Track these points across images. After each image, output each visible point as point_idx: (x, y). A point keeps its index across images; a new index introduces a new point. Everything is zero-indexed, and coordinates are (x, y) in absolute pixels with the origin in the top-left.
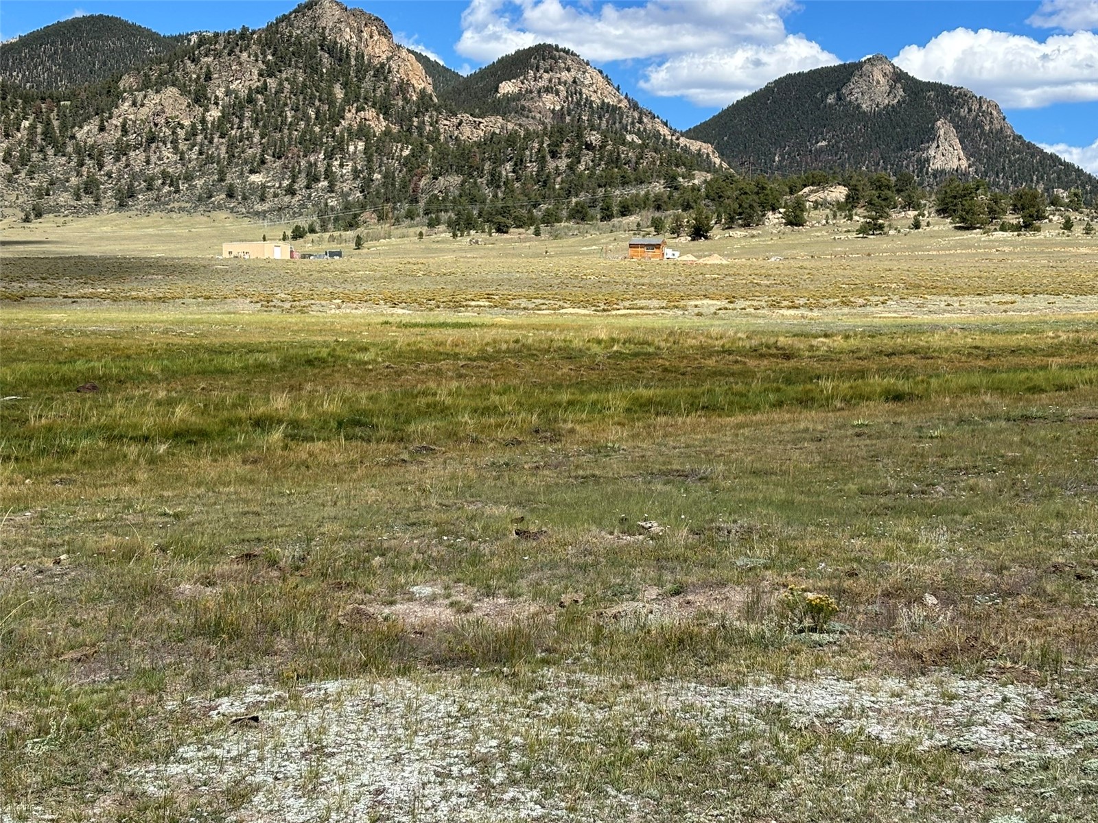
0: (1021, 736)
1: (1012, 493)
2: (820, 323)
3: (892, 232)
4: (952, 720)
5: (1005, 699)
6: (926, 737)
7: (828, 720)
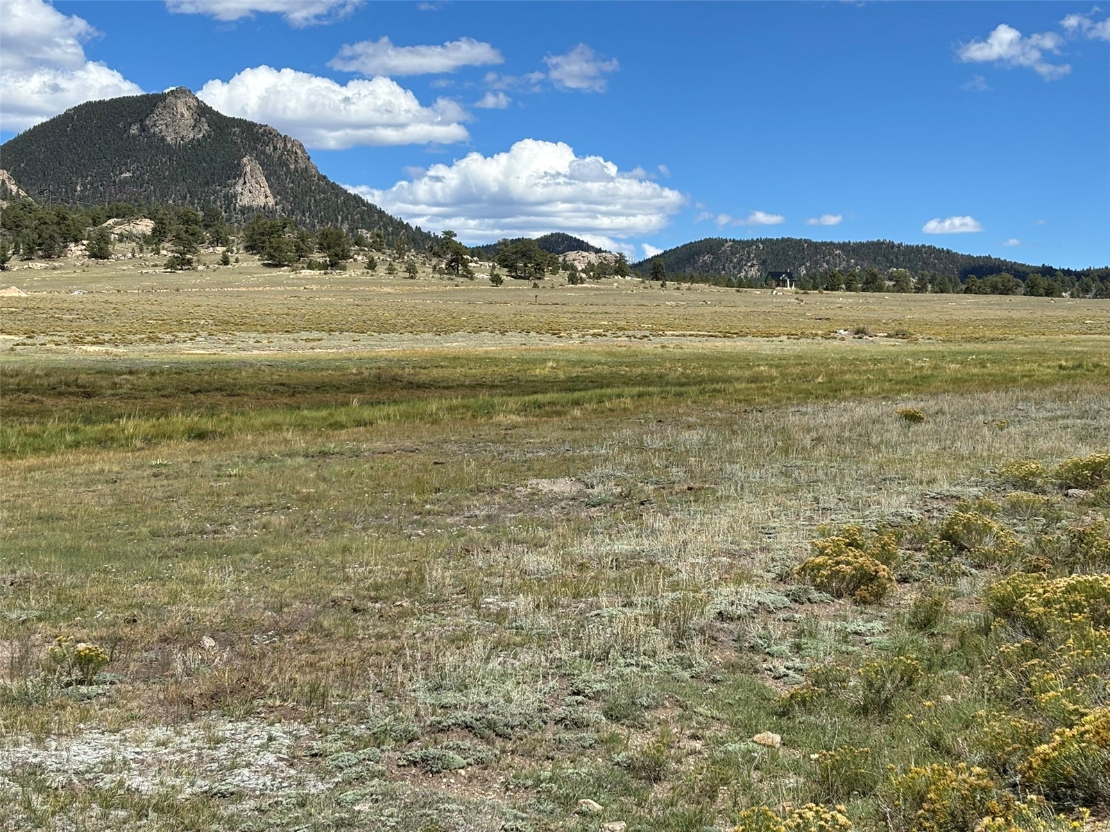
0: (282, 775)
1: (304, 529)
2: (125, 360)
3: (201, 268)
4: (216, 765)
5: (271, 739)
6: (188, 784)
7: (88, 776)
